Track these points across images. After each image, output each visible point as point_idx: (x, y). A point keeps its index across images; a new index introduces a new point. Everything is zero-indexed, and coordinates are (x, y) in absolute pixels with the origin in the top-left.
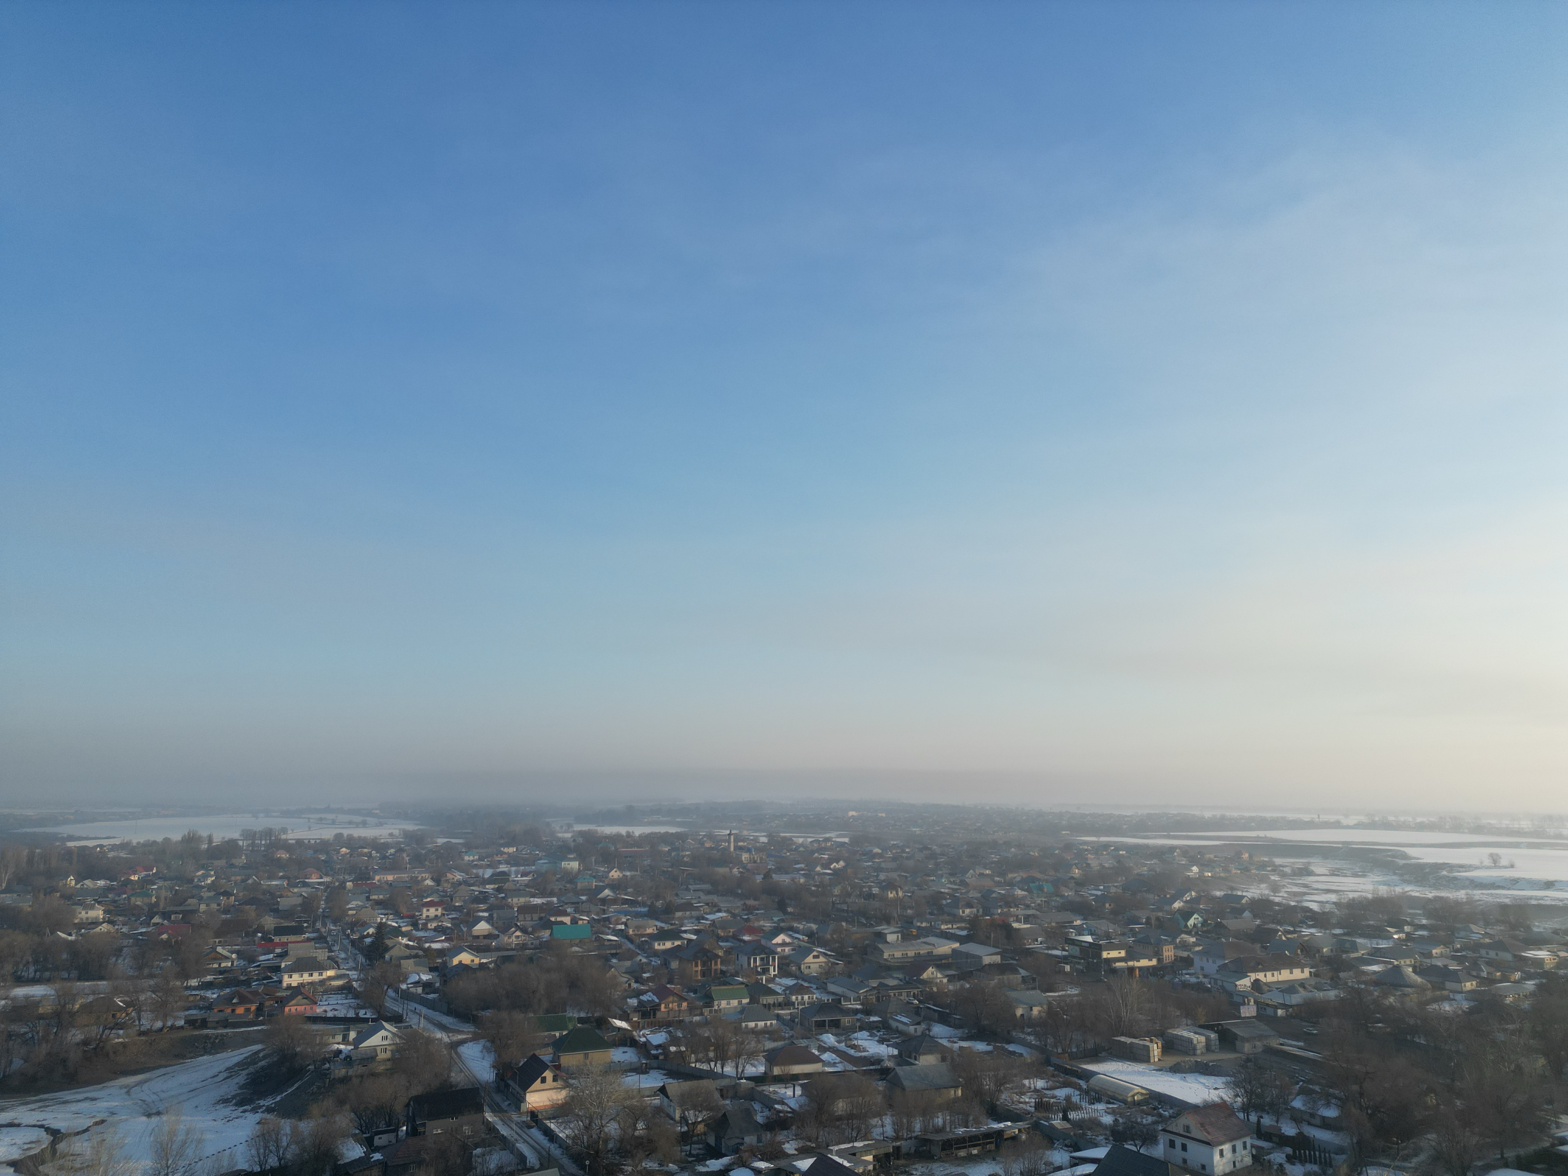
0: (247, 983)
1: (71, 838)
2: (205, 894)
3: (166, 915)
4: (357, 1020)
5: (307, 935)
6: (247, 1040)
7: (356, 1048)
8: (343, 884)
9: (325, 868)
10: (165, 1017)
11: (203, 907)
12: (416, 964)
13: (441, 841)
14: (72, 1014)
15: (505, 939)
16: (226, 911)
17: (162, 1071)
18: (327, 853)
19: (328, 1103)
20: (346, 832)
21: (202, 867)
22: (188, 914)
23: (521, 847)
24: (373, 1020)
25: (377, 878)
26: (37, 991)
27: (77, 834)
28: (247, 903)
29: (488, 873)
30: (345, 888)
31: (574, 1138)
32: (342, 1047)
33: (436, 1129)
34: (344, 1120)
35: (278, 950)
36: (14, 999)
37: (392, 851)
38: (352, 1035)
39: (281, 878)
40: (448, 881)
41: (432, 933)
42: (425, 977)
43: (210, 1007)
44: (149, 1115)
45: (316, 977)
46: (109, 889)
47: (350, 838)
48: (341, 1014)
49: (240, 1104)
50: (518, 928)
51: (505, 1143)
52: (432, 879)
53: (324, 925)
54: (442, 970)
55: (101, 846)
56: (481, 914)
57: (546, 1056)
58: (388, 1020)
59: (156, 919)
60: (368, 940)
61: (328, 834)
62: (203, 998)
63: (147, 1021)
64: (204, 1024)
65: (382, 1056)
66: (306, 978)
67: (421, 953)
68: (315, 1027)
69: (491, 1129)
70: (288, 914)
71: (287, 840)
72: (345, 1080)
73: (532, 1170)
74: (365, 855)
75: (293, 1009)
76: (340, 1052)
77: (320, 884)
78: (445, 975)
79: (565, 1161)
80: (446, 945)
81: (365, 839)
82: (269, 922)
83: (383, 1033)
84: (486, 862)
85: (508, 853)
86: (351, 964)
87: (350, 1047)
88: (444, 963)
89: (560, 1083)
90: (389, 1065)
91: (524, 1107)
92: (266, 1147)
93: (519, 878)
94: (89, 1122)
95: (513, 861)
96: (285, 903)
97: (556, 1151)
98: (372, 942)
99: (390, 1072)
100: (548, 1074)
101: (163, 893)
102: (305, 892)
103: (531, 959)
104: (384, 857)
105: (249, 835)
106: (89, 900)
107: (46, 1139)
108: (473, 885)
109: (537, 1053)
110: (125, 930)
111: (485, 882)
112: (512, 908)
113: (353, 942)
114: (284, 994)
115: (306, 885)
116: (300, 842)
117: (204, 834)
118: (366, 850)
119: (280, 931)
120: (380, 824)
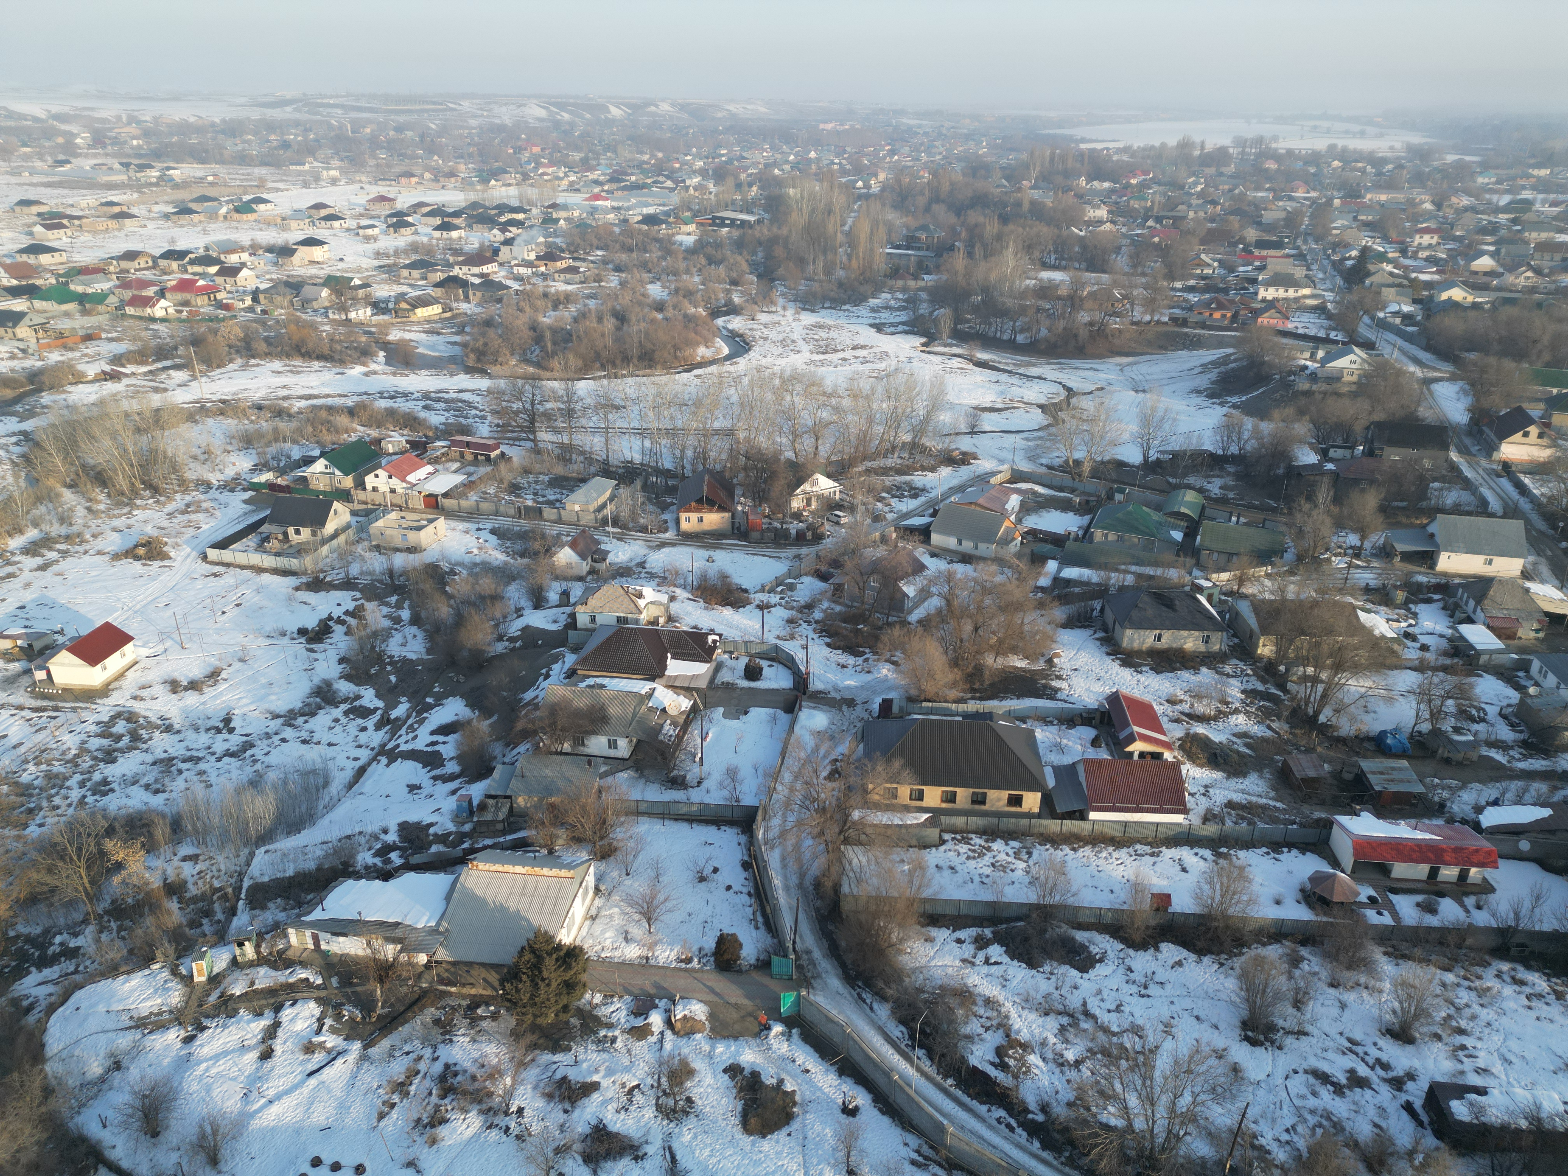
0: (1226, 291)
1: (1084, 140)
2: (1195, 202)
3: (1158, 220)
4: (1327, 341)
5: (1287, 251)
6: (1221, 343)
7: (1323, 366)
8: (1330, 201)
9: (1313, 181)
10: (1153, 312)
11: (1191, 214)
12: (1398, 294)
13: (1451, 158)
14: (1082, 299)
15: (1510, 279)
16: (1212, 220)
17: (1148, 357)
18: (1318, 165)
19: (1289, 411)
20: (1340, 143)
21: (1194, 174)
22: (1178, 220)
23: (1556, 170)
24: (1344, 343)
25: (1369, 196)
26: (1057, 276)
27: (1088, 137)
28: (1232, 213)
29: (1505, 200)
30: (1331, 205)
31: (1551, 498)
32: (1309, 363)
33: (1394, 455)
34: (1302, 428)
35: (1257, 263)
36: (1041, 280)
37: (1390, 167)
38: (1320, 354)
39: (1268, 190)
40: (1451, 206)
41: (1422, 263)
42: (1406, 308)
43: (1190, 309)
44: (1137, 391)
45: (1291, 293)
46: (1112, 191)
47: (1345, 150)
48: (1312, 332)
49: (1211, 396)
50: (1530, 268)
51: (1467, 484)
52: (1433, 202)
53: (1305, 242)
54: (1427, 305)
55: (1108, 149)
56: (1486, 247)
57: (1535, 411)
58: (1359, 345)
59: (1150, 223)
60: (1349, 263)
61: (1320, 144)
62: (1186, 300)
63: (1139, 314)
64: (1185, 323)
65: (1347, 378)
66: (1281, 293)
67: (1406, 282)
68: (1285, 341)
69: (1454, 468)
70: (1270, 228)
71: (1276, 149)
72: (1308, 394)
73: (1492, 515)
74: (1358, 170)
75: (1266, 321)
76: (1306, 367)
77: (1306, 199)
78: (1429, 309)
79: (1534, 517)
80: (1436, 277)
81: (1360, 152)
82: (1252, 234)
83: (1352, 357)
84: (1505, 186)
85: (1538, 178)
86: (1328, 285)
87: (1317, 365)
88: (1431, 298)
89: (1545, 441)
90: (1354, 388)
91: (1496, 456)
92: (1229, 437)
93: (1546, 209)
94: (1093, 387)
95: (1542, 186)
96: (1269, 216)
97: (1524, 504)
98: (1354, 266)
99: (1354, 395)
100: (1533, 430)
101: (1158, 198)
102: (1290, 206)
103: (1539, 305)
104: (1379, 174)
105: (1241, 143)
106: (1096, 201)
107: (1063, 394)
108: (1482, 213)
109: (1525, 405)
110: (1124, 230)
111: (1498, 210)
112: (1527, 243)
113: (1334, 263)
114: (1259, 306)
115: (1291, 199)
116: (1290, 153)
117: (1197, 139)
118: (1360, 165)
119: (1261, 244)
120: (1381, 135)
